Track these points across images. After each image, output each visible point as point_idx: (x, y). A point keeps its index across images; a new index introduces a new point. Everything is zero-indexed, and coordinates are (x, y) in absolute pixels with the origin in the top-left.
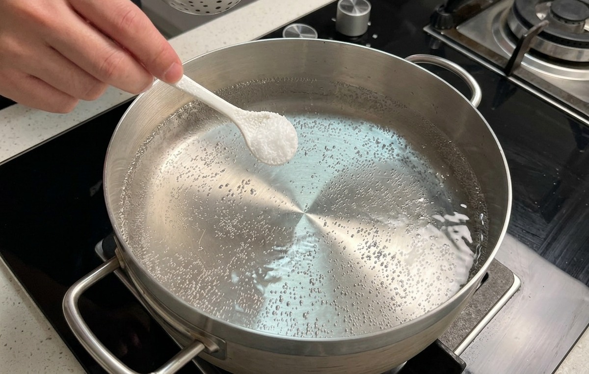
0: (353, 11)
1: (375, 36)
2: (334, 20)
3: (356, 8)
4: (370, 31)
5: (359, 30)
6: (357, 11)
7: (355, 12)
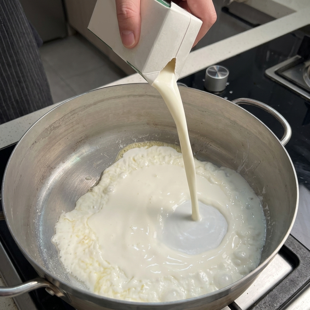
0: (217, 75)
1: (231, 92)
2: (204, 80)
3: (219, 74)
4: (228, 88)
5: (220, 88)
6: (219, 75)
7: (218, 76)
